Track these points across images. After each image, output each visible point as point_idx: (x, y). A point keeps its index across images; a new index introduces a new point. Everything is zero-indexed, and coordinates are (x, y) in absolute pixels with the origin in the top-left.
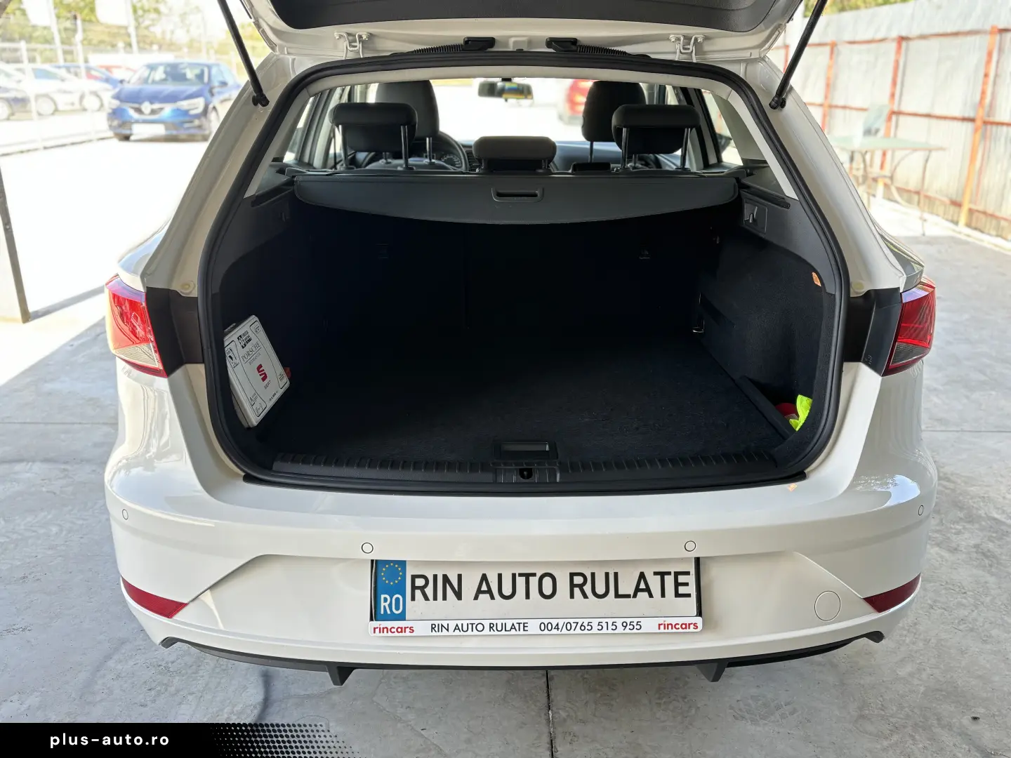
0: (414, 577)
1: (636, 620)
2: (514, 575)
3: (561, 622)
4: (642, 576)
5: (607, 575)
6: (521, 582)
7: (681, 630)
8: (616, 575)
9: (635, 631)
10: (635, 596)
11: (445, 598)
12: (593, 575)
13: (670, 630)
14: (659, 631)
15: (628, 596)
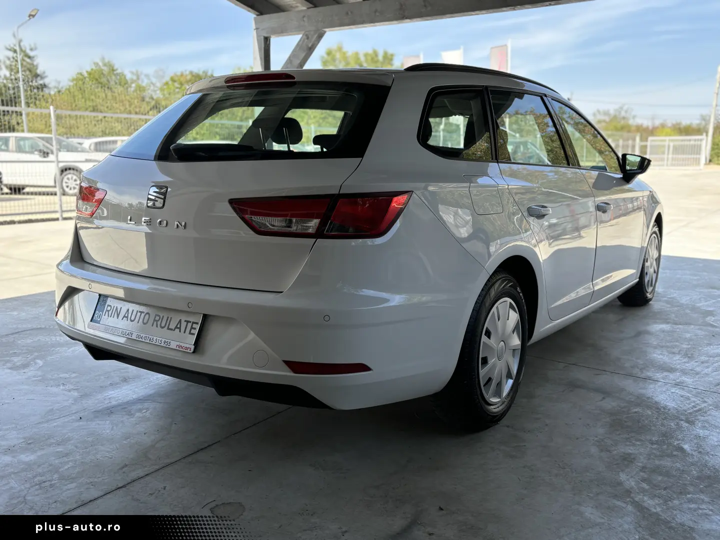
0: (108, 306)
1: (169, 341)
2: (137, 311)
3: (144, 335)
4: (180, 321)
5: (168, 317)
6: (139, 314)
7: (184, 350)
8: (171, 318)
9: (167, 346)
10: (174, 330)
11: (113, 317)
12: (163, 317)
13: (180, 349)
14: (176, 348)
15: (171, 329)
